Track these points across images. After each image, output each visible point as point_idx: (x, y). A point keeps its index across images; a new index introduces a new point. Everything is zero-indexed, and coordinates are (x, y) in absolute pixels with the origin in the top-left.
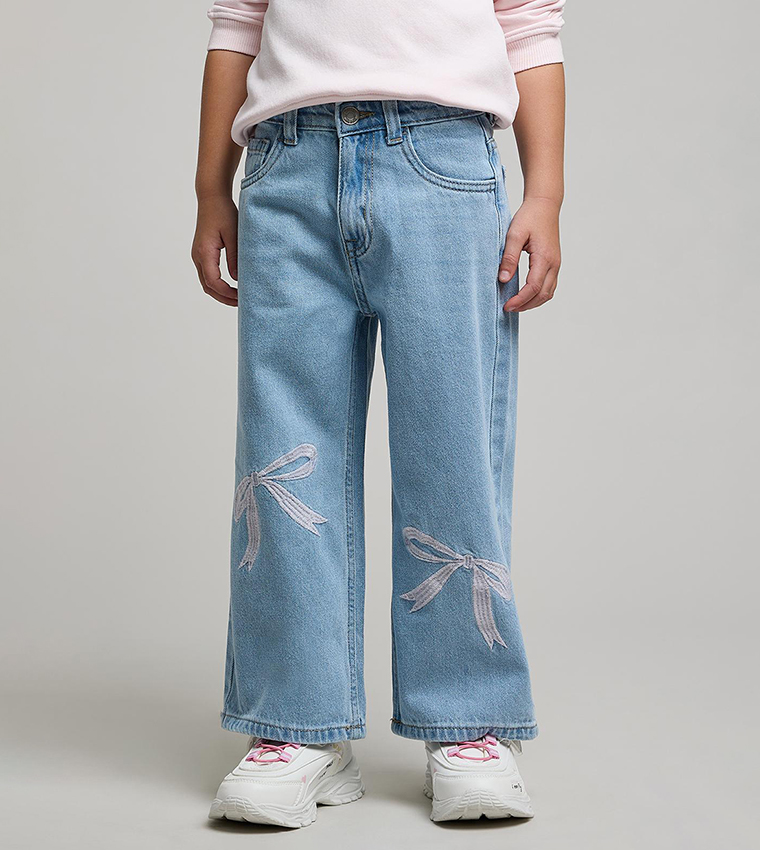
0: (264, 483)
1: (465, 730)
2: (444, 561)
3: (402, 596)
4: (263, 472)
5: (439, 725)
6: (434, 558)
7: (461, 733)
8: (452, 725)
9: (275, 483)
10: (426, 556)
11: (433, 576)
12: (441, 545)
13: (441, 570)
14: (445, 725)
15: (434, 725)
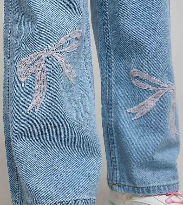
0: (54, 55)
1: (166, 187)
2: (157, 89)
3: (128, 111)
4: (54, 48)
5: (151, 185)
6: (151, 87)
7: (165, 189)
8: (159, 184)
9: (60, 55)
10: (146, 86)
11: (149, 98)
12: (156, 80)
13: (155, 94)
14: (155, 185)
15: (148, 185)
